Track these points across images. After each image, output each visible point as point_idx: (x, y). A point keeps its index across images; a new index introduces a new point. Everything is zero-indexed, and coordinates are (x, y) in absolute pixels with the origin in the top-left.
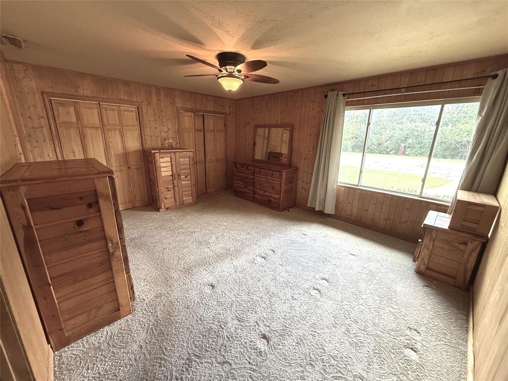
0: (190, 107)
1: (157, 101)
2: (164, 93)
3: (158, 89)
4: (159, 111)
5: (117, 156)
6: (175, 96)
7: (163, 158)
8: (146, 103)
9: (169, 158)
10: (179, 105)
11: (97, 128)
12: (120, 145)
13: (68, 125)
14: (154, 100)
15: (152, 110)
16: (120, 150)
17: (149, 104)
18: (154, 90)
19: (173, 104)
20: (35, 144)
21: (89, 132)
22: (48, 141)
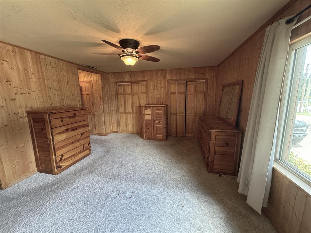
0: (176, 78)
1: (156, 78)
2: (160, 73)
3: (157, 71)
4: (157, 83)
5: (136, 107)
6: (166, 73)
7: (146, 109)
8: (150, 80)
9: (150, 110)
10: (169, 78)
11: (130, 94)
12: (137, 102)
13: (121, 94)
14: (155, 78)
15: (153, 84)
16: (137, 105)
17: (152, 80)
18: (155, 72)
19: (165, 78)
20: (111, 101)
21: (127, 96)
22: (114, 100)
